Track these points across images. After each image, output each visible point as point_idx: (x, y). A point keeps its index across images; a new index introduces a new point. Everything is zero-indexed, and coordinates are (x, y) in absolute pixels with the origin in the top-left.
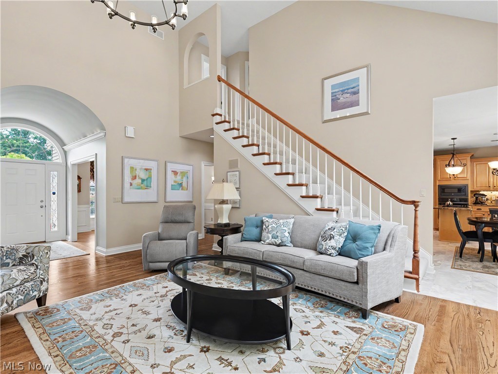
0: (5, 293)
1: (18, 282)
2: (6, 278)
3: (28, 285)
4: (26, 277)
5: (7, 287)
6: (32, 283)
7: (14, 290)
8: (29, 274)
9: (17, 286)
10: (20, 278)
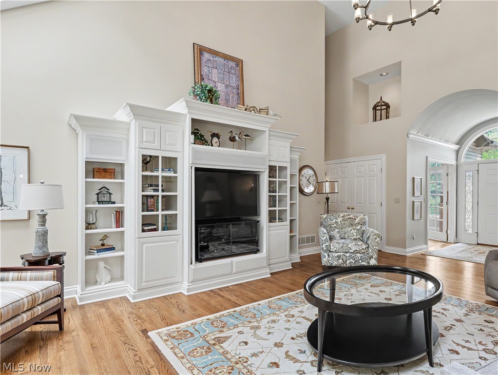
0: (342, 254)
1: (352, 251)
2: (344, 245)
3: (359, 255)
4: (358, 250)
5: (345, 251)
6: (362, 255)
7: (348, 254)
8: (361, 249)
9: (352, 253)
10: (354, 249)
